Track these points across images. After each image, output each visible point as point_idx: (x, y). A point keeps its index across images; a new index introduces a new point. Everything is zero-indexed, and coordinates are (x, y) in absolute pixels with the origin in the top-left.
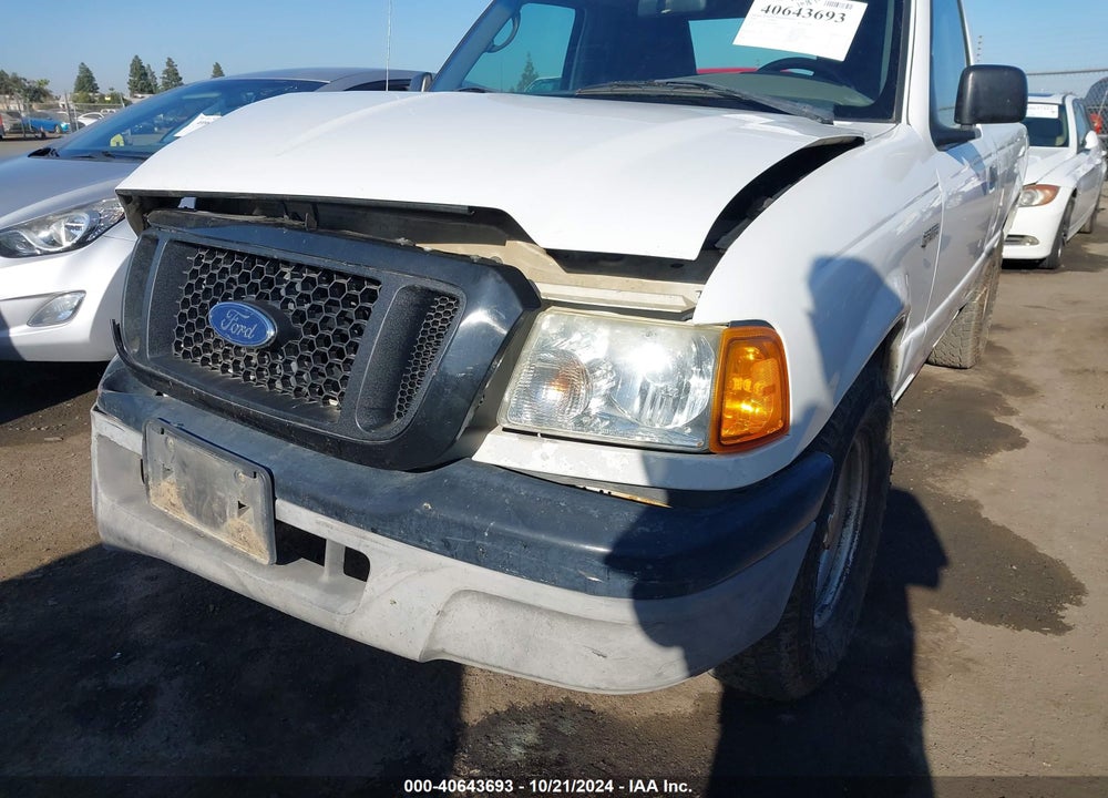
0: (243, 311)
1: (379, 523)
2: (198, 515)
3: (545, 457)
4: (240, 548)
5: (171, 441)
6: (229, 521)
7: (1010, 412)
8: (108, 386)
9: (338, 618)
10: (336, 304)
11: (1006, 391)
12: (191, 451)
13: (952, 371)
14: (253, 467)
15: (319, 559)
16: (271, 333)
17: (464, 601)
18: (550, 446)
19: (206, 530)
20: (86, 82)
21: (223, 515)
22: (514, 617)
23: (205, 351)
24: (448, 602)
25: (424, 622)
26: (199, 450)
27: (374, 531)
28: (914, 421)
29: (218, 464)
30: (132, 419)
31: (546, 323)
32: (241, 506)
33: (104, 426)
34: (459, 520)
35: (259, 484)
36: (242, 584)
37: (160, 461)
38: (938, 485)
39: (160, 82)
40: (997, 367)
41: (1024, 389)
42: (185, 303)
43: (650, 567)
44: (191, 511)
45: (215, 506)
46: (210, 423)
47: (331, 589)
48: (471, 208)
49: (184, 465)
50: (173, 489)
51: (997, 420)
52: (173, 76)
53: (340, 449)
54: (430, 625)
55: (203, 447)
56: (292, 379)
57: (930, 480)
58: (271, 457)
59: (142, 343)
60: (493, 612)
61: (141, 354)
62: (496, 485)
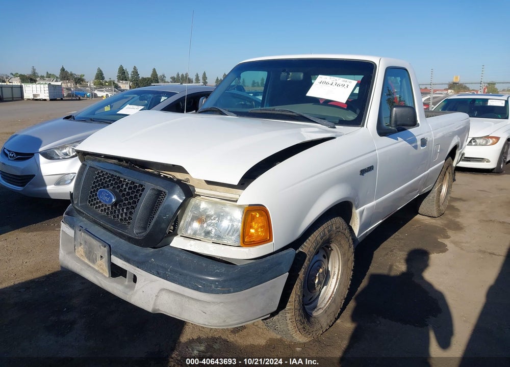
0: (106, 192)
1: (140, 264)
2: (89, 260)
3: (191, 246)
4: (101, 271)
5: (82, 234)
6: (98, 261)
7: (447, 237)
8: (67, 214)
9: (128, 296)
10: (134, 192)
11: (450, 228)
12: (88, 237)
13: (429, 218)
14: (105, 243)
15: (125, 277)
16: (114, 200)
17: (163, 292)
18: (192, 242)
19: (91, 265)
20: (100, 76)
21: (96, 259)
22: (178, 298)
23: (97, 204)
24: (158, 293)
25: (152, 298)
26: (90, 237)
27: (138, 267)
28: (402, 239)
29: (95, 242)
30: (72, 226)
31: (193, 201)
32: (101, 257)
33: (65, 228)
34: (161, 265)
35: (106, 249)
36: (100, 283)
37: (79, 240)
38: (400, 266)
39: (130, 76)
40: (450, 217)
41: (458, 227)
42: (93, 188)
43: (217, 283)
44: (87, 258)
45: (94, 257)
46: (96, 229)
47: (127, 287)
48: (174, 165)
49: (86, 242)
50: (82, 250)
51: (439, 240)
52: (135, 72)
53: (130, 239)
54: (154, 300)
55: (91, 236)
56: (124, 215)
57: (397, 264)
58: (112, 241)
59: (78, 201)
60: (172, 296)
61: (77, 203)
62: (176, 254)
